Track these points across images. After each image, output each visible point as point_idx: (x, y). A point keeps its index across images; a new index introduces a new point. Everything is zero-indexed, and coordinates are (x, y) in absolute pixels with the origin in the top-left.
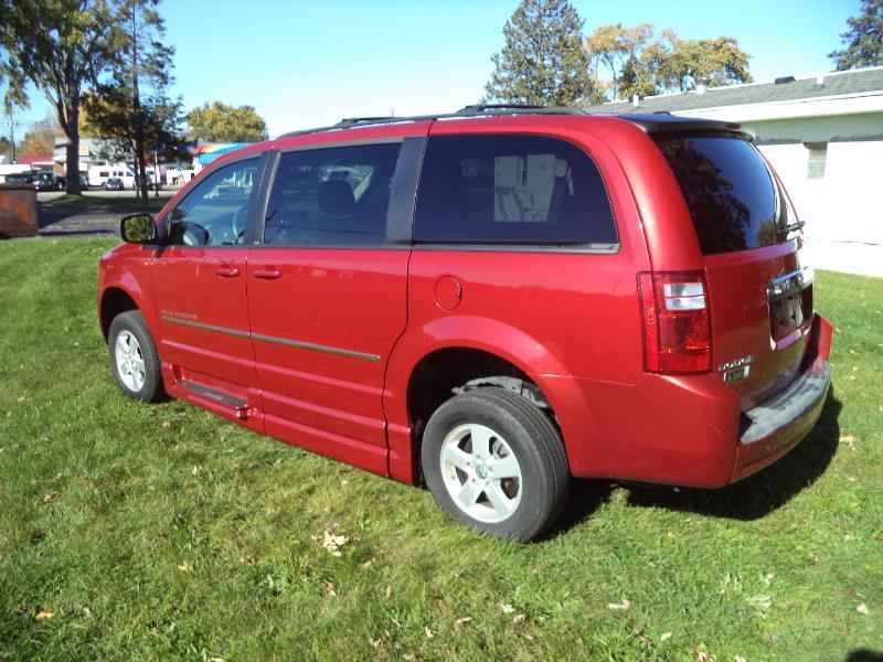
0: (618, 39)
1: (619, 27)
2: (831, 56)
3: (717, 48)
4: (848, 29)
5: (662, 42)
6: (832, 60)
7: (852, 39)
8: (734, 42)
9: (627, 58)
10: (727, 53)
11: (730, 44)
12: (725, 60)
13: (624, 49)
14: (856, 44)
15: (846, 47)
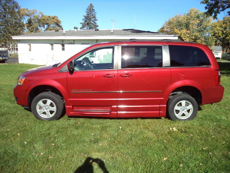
0: (27, 12)
1: (27, 9)
2: (81, 23)
3: (53, 18)
4: (84, 18)
5: (40, 15)
6: (81, 24)
7: (85, 20)
8: (57, 17)
9: (29, 18)
10: (56, 20)
11: (56, 18)
12: (55, 22)
13: (28, 16)
14: (86, 21)
15: (83, 22)
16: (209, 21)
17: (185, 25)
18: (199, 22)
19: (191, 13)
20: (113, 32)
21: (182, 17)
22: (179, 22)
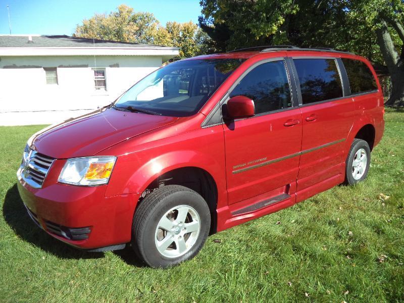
16: (154, 28)
17: (115, 33)
18: (138, 28)
19: (121, 12)
20: (34, 41)
21: (108, 18)
22: (103, 27)
